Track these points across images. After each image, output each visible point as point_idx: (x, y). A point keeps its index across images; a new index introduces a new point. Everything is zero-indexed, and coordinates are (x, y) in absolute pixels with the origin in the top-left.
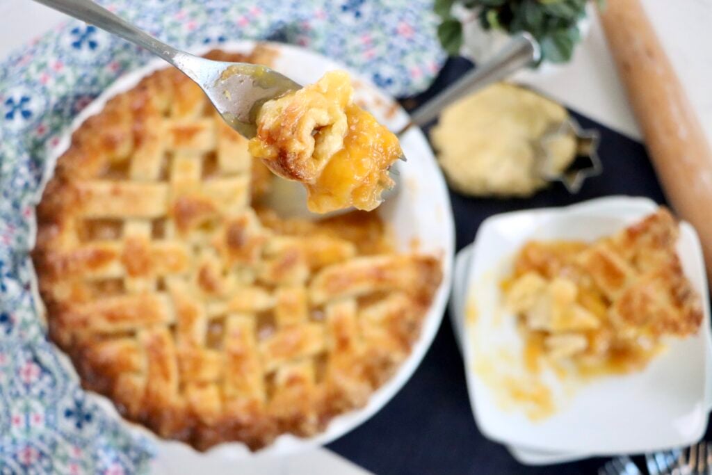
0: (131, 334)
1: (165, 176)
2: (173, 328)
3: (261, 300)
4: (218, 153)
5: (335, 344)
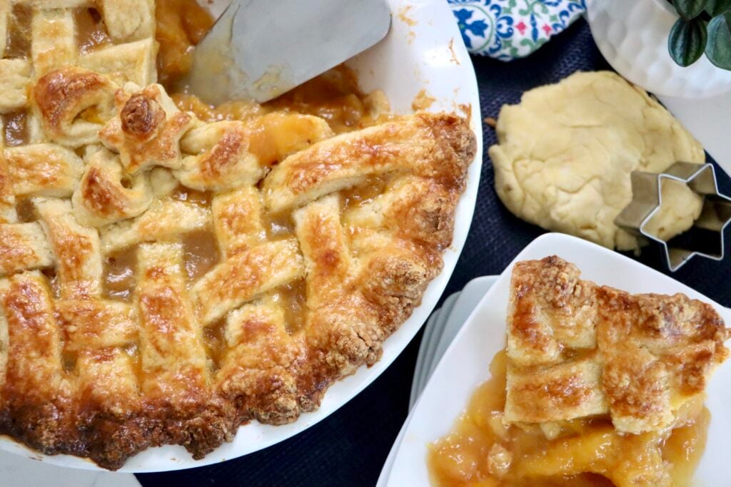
1: (21, 48)
2: (48, 272)
3: (190, 216)
4: (102, 6)
5: (314, 264)
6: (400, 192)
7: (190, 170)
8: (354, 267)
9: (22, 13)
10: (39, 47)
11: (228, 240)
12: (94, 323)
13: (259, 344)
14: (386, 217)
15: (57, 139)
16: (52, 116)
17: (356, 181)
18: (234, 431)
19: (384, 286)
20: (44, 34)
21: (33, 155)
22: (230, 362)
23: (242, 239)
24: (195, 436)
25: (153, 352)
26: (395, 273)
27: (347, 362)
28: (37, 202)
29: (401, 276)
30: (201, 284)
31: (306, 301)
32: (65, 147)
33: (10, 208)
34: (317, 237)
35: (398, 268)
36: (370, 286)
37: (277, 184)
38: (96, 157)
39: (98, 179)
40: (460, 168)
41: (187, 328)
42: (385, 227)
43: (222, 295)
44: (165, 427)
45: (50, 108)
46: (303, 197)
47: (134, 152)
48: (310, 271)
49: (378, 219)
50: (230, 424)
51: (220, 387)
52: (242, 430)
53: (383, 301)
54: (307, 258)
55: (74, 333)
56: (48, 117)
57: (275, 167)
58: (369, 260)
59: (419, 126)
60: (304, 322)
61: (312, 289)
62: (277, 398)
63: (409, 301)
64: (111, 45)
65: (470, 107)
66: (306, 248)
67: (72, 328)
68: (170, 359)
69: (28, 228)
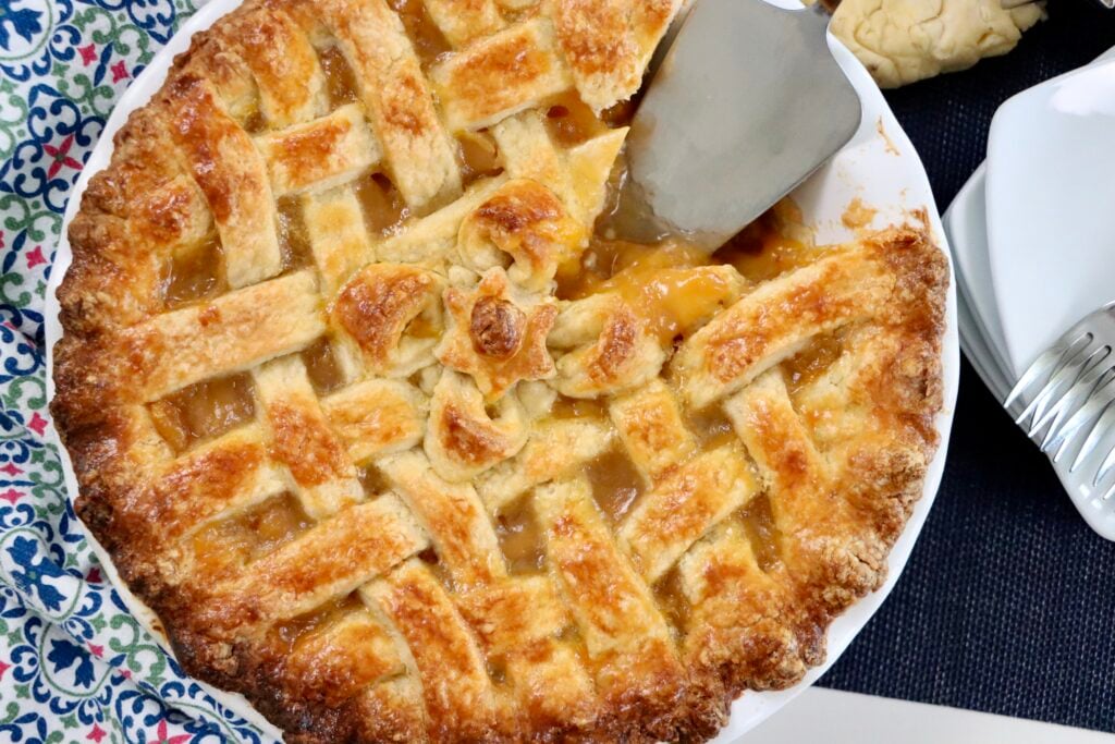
0: (354, 600)
1: (298, 253)
2: (429, 556)
3: (588, 439)
4: (391, 169)
5: (775, 474)
6: (865, 354)
7: (576, 376)
8: (828, 466)
9: (290, 207)
10: (322, 247)
11: (647, 461)
12: (513, 612)
13: (732, 594)
14: (855, 392)
15: (387, 372)
16: (370, 343)
17: (799, 348)
18: (727, 710)
19: (877, 487)
20: (325, 229)
21: (360, 402)
22: (699, 626)
23: (665, 458)
24: (683, 729)
25: (601, 635)
26: (890, 470)
27: (854, 598)
28: (383, 464)
29: (899, 473)
30: (628, 530)
31: (773, 522)
32: (396, 379)
33: (352, 480)
34: (771, 438)
35: (892, 464)
36: (857, 490)
37: (692, 368)
38: (446, 387)
39: (462, 423)
40: (938, 308)
41: (634, 593)
42: (854, 402)
43: (665, 540)
44: (643, 727)
45: (371, 339)
46: (735, 383)
47: (494, 375)
48: (771, 484)
49: (841, 395)
50: (722, 704)
51: (696, 658)
52: (736, 705)
53: (877, 505)
54: (763, 466)
55: (492, 633)
56: (370, 350)
57: (683, 347)
58: (845, 454)
59: (870, 257)
60: (779, 552)
61: (780, 508)
62: (778, 663)
63: (911, 498)
64: (415, 219)
65: (925, 210)
66: (757, 453)
67: (488, 628)
68: (623, 638)
69: (385, 504)
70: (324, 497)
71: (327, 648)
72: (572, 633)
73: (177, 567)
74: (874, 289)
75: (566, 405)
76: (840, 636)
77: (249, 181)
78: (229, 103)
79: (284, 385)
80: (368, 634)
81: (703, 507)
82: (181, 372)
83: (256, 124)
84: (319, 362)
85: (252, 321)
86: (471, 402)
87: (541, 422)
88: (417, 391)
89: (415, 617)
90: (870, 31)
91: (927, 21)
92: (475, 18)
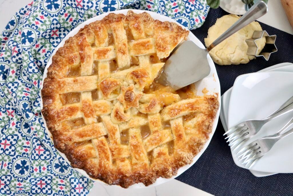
0: (90, 141)
1: (95, 72)
2: (106, 136)
3: (142, 121)
4: (117, 60)
5: (176, 137)
6: (199, 118)
7: (143, 109)
8: (186, 138)
9: (96, 63)
10: (100, 72)
11: (153, 128)
12: (120, 151)
13: (162, 158)
14: (195, 125)
15: (107, 99)
16: (105, 93)
17: (187, 114)
18: (155, 180)
19: (194, 145)
20: (102, 68)
21: (100, 104)
22: (154, 162)
23: (156, 129)
24: (146, 181)
25: (135, 160)
26: (197, 142)
27: (185, 164)
28: (102, 117)
29: (199, 143)
30: (146, 141)
31: (174, 146)
32: (108, 101)
33: (95, 118)
34: (177, 130)
35: (198, 141)
36: (191, 144)
37: (166, 113)
38: (117, 105)
39: (119, 113)
40: (215, 113)
41: (143, 153)
42: (195, 127)
43: (152, 144)
44: (139, 179)
45: (105, 92)
46: (173, 118)
47: (127, 105)
48: (175, 139)
49: (193, 125)
50: (155, 178)
51: (152, 169)
52: (158, 179)
53: (194, 148)
54: (174, 135)
55: (115, 154)
56: (105, 94)
57: (165, 108)
58: (190, 137)
59: (205, 100)
60: (173, 152)
61: (175, 144)
62: (167, 173)
63: (200, 148)
64: (119, 71)
65: (218, 93)
66: (174, 132)
67: (114, 153)
68: (139, 161)
69: (100, 124)
70: (89, 120)
71: (82, 150)
72: (130, 158)
73: (58, 127)
74: (204, 107)
75: (140, 114)
76: (181, 171)
77: (89, 56)
78: (89, 40)
79: (86, 97)
80: (91, 149)
81: (161, 140)
82: (68, 90)
83: (93, 45)
84: (94, 94)
85: (84, 83)
86: (122, 109)
87: (134, 116)
88: (112, 104)
89: (101, 148)
90: (219, 53)
91: (231, 54)
92: (140, 35)
